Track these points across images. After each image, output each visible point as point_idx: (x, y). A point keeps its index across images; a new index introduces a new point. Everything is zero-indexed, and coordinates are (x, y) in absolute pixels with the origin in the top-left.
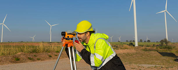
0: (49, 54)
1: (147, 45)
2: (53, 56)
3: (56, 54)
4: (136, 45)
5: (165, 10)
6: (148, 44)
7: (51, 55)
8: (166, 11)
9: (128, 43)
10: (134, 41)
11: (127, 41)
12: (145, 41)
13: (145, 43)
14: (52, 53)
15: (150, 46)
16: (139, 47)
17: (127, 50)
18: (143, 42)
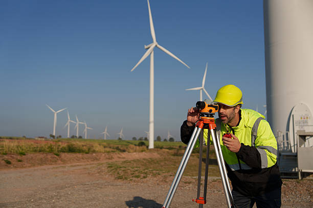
0: (6, 157)
1: (169, 146)
2: (13, 162)
3: (19, 157)
4: (151, 146)
5: (201, 86)
6: (171, 144)
7: (10, 160)
8: (202, 89)
9: (137, 142)
10: (146, 139)
11: (134, 139)
12: (165, 140)
13: (165, 142)
14: (11, 157)
15: (175, 148)
16: (156, 149)
17: (146, 154)
18: (162, 140)
